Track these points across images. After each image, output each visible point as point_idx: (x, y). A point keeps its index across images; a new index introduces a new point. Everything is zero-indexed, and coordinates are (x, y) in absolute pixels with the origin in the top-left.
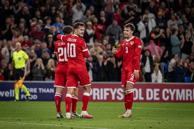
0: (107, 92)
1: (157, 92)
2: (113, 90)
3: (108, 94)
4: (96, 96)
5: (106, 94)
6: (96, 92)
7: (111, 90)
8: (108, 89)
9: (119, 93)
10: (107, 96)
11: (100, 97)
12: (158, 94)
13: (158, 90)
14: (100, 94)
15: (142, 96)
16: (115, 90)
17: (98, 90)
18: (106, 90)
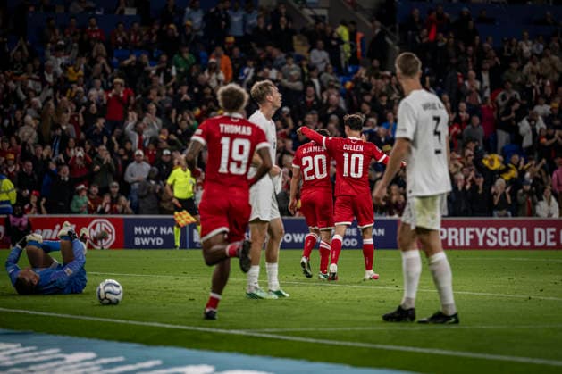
0: (471, 233)
1: (552, 233)
2: (481, 230)
3: (472, 237)
4: (453, 241)
5: (469, 237)
6: (453, 233)
7: (477, 230)
8: (472, 230)
9: (489, 235)
10: (471, 240)
11: (459, 241)
12: (553, 236)
13: (554, 230)
14: (459, 237)
15: (528, 240)
16: (484, 230)
17: (455, 230)
18: (469, 230)
